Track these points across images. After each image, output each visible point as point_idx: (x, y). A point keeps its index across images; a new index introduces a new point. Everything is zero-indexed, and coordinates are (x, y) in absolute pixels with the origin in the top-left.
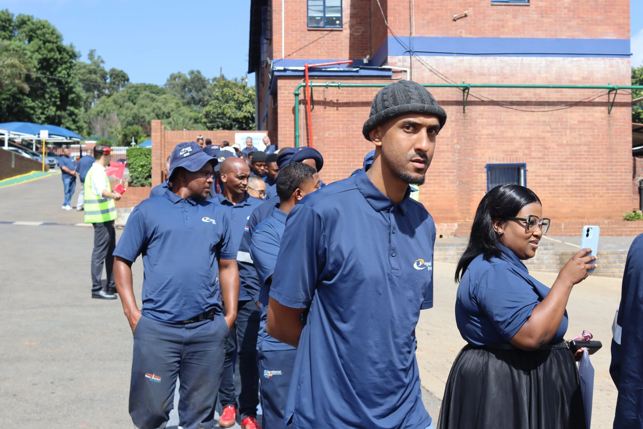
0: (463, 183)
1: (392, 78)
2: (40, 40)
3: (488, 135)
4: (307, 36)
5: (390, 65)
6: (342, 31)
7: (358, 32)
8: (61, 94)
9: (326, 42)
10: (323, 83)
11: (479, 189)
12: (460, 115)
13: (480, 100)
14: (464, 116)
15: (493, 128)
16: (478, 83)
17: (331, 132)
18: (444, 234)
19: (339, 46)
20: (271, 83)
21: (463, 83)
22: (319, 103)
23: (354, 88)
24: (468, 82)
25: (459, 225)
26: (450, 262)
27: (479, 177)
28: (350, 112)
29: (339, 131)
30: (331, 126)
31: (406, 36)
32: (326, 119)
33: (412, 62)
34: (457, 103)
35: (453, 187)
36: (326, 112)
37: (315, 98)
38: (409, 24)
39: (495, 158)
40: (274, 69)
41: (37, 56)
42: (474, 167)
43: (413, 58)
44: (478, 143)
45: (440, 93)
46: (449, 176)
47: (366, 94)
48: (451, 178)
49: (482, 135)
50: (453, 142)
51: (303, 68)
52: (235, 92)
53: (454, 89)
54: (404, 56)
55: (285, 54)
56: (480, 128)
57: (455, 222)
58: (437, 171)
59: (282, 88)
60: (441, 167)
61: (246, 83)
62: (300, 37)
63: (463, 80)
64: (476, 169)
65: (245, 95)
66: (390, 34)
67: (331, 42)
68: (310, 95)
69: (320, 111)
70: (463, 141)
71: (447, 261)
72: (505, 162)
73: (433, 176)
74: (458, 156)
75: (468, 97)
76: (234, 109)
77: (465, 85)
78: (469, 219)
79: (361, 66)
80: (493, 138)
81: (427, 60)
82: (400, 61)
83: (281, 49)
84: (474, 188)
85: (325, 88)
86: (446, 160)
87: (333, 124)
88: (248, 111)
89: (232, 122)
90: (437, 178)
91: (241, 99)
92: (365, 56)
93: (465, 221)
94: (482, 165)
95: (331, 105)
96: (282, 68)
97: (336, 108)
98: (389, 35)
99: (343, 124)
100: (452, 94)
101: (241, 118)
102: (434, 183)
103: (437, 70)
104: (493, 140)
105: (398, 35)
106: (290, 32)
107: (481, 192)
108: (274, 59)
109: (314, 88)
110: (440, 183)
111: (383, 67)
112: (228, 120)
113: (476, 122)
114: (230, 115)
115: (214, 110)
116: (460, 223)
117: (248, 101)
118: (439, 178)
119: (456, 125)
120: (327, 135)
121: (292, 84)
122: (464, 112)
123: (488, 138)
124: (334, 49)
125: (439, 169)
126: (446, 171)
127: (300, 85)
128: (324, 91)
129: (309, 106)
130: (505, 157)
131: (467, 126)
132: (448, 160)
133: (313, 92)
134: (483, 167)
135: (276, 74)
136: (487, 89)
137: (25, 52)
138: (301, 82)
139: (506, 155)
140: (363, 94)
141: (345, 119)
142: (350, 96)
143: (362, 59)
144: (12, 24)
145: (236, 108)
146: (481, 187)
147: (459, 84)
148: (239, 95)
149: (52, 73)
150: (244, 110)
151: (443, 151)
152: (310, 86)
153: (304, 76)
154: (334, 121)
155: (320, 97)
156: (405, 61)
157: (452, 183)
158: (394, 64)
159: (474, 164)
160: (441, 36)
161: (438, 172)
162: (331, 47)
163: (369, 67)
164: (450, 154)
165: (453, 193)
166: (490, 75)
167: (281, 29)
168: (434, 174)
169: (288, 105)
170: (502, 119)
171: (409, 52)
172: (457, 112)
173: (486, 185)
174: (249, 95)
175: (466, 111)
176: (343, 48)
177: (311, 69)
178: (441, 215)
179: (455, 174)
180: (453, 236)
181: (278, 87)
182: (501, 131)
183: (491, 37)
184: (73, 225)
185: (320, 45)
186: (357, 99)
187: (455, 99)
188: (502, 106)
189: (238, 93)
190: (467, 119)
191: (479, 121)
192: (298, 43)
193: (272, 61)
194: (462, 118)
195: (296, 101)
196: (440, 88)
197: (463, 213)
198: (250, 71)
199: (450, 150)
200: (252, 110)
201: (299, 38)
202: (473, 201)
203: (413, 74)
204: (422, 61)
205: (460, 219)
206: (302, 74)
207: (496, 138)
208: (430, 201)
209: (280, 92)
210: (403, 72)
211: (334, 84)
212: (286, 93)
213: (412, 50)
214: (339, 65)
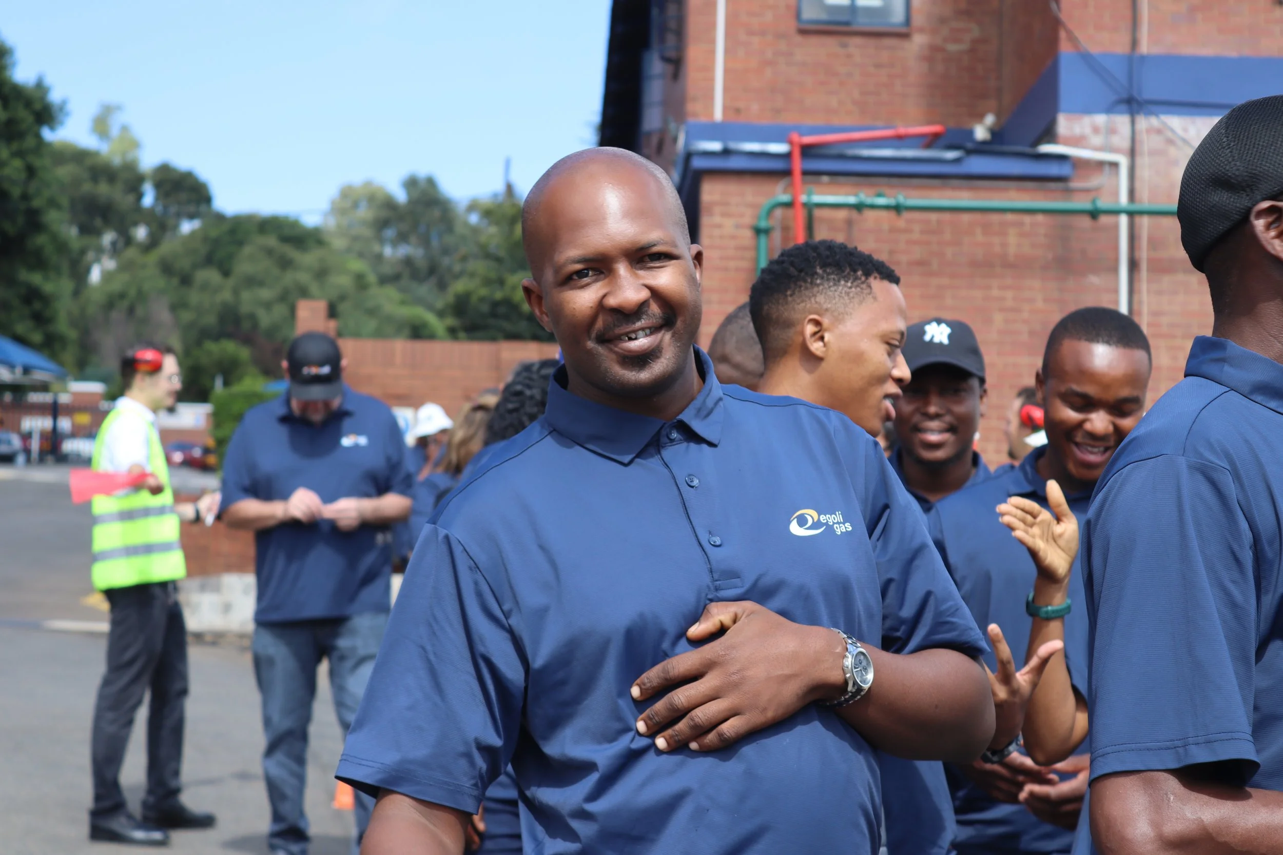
1: (1071, 186)
4: (797, 50)
5: (1065, 145)
6: (907, 36)
7: (957, 41)
9: (856, 71)
10: (847, 194)
19: (898, 82)
23: (947, 216)
31: (1119, 50)
33: (1138, 137)
38: (1128, 13)
40: (693, 149)
43: (1144, 122)
47: (983, 234)
51: (784, 148)
54: (1112, 117)
55: (725, 109)
59: (717, 210)
62: (774, 54)
66: (1068, 43)
67: (872, 69)
68: (803, 233)
79: (969, 145)
81: (1185, 130)
83: (713, 89)
85: (854, 214)
92: (980, 117)
96: (715, 146)
98: (1065, 48)
105: (1094, 49)
106: (743, 38)
108: (691, 120)
109: (817, 213)
111: (1044, 149)
115: (483, 292)
121: (750, 197)
124: (879, 94)
127: (774, 201)
128: (850, 223)
133: (816, 224)
135: (698, 163)
138: (779, 192)
140: (975, 235)
142: (934, 238)
143: (968, 127)
152: (804, 206)
153: (786, 173)
156: (1112, 131)
158: (1077, 141)
160: (1233, 54)
162: (871, 88)
163: (999, 150)
167: (713, 26)
169: (732, 264)
171: (1128, 101)
176: (912, 91)
177: (810, 151)
181: (703, 205)
184: (36, 627)
185: (836, 80)
192: (768, 69)
193: (684, 126)
195: (757, 248)
201: (769, 56)
203: (1138, 172)
204: (1169, 134)
206: (780, 165)
209: (706, 222)
210: (1107, 169)
211: (881, 201)
212: (729, 225)
213: (1139, 99)
214: (900, 140)
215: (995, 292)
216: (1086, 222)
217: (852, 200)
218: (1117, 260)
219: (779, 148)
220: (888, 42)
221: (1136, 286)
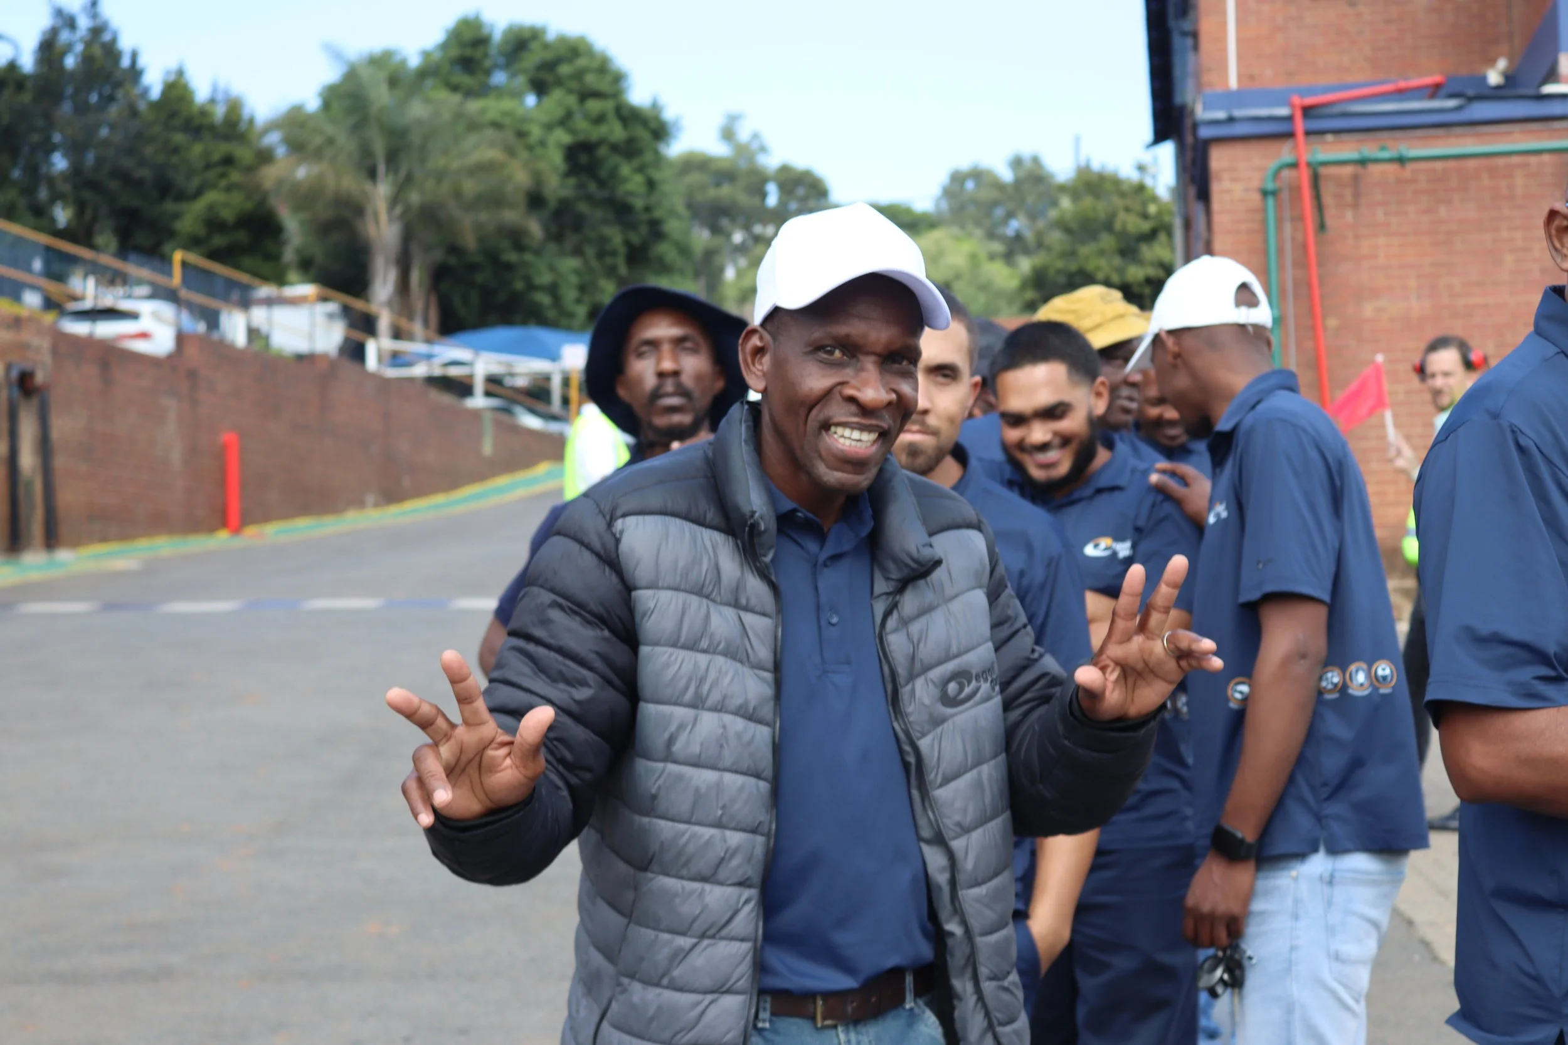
2: (570, 91)
4: (1309, 16)
8: (627, 243)
10: (1350, 152)
17: (1382, 303)
19: (1408, 36)
23: (1452, 164)
30: (1383, 283)
32: (1365, 263)
36: (1365, 243)
37: (1328, 199)
40: (1202, 120)
41: (562, 137)
51: (1286, 111)
55: (1238, 76)
59: (1225, 176)
61: (1154, 177)
62: (1284, 20)
67: (1382, 26)
68: (1311, 192)
69: (1345, 238)
79: (1471, 92)
83: (1227, 58)
85: (1359, 169)
87: (1386, 277)
92: (1492, 62)
95: (1380, 216)
96: (1221, 115)
99: (1418, 277)
101: (1140, 285)
106: (1254, 6)
108: (1208, 91)
109: (1323, 171)
111: (1550, 89)
115: (1060, 264)
120: (1368, 309)
121: (1256, 163)
124: (1391, 49)
127: (1280, 162)
128: (1356, 178)
129: (1311, 225)
133: (1323, 184)
135: (1204, 132)
137: (526, 127)
138: (1285, 153)
143: (1481, 73)
144: (493, 50)
145: (1119, 253)
149: (602, 183)
152: (1309, 165)
153: (1290, 135)
154: (1391, 267)
155: (1342, 196)
163: (1508, 94)
176: (1422, 43)
177: (1312, 112)
181: (1212, 173)
189: (1127, 210)
192: (1280, 35)
193: (1200, 97)
195: (1265, 210)
198: (1159, 138)
201: (1280, 21)
206: (1284, 128)
209: (1217, 189)
211: (1385, 155)
212: (1238, 189)
214: (1401, 93)
215: (1505, 234)
217: (1355, 155)
219: (1284, 111)
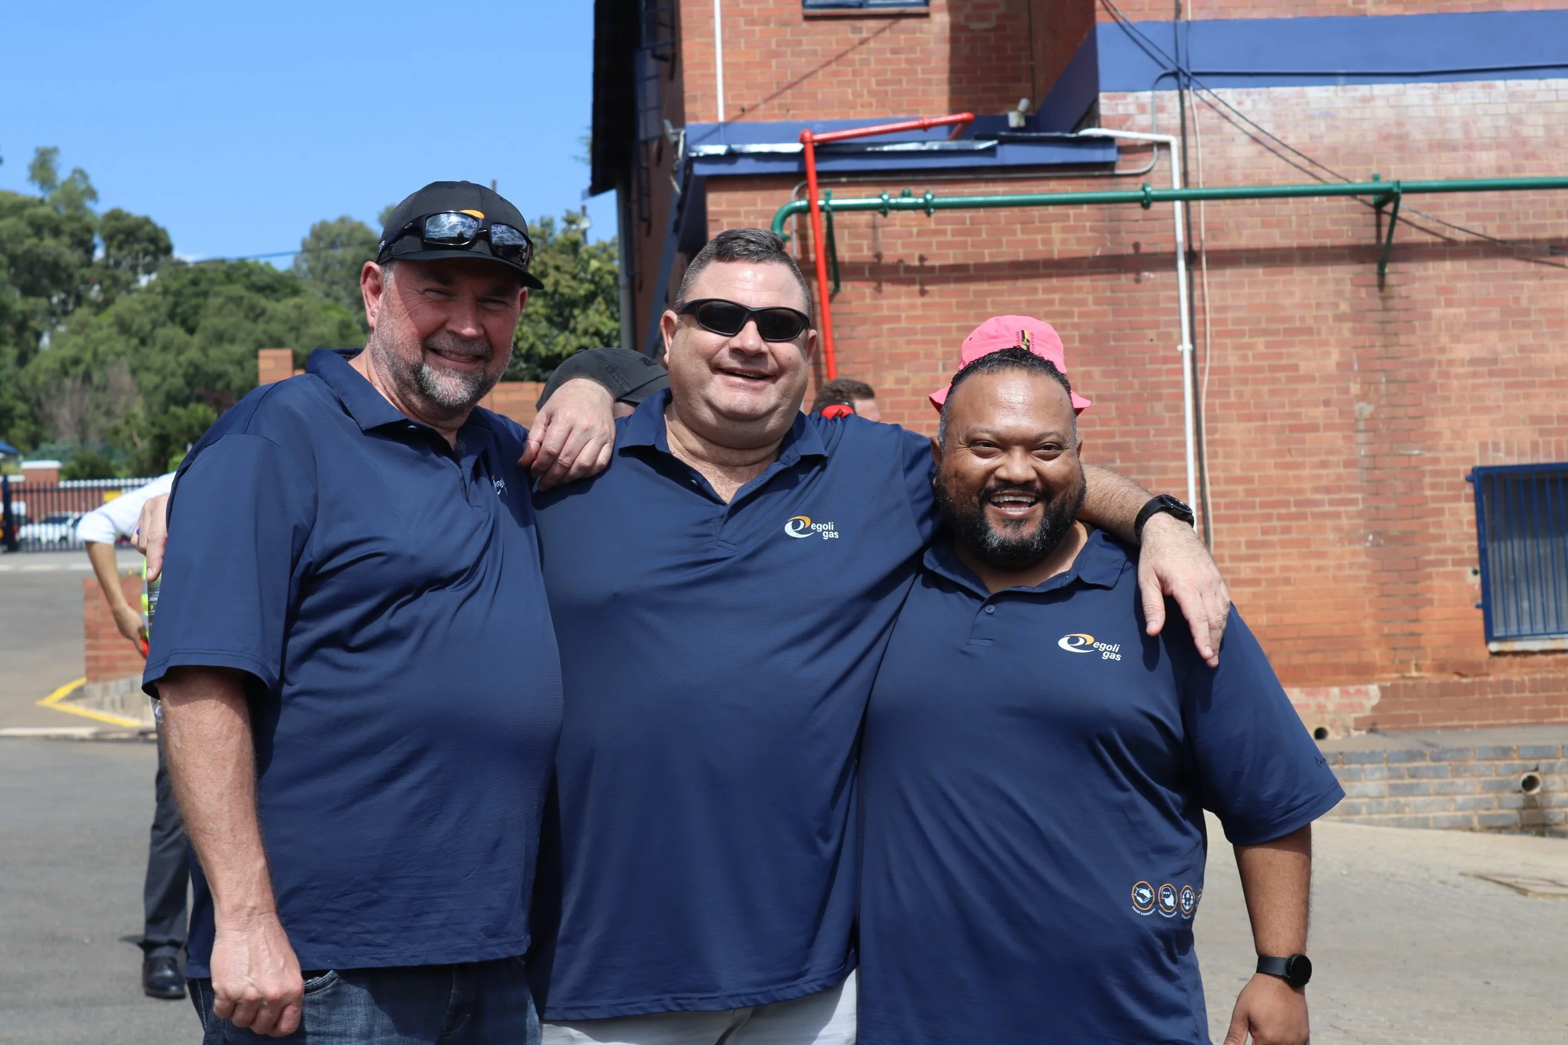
0: (1391, 540)
1: (1118, 172)
3: (1473, 362)
4: (804, 39)
5: (1109, 127)
6: (926, 15)
7: (984, 18)
9: (872, 58)
10: (868, 197)
11: (1450, 557)
12: (1368, 296)
13: (1439, 240)
14: (1384, 299)
15: (1493, 336)
16: (1429, 178)
17: (904, 373)
18: (1332, 726)
19: (919, 68)
20: (680, 207)
21: (1376, 178)
22: (856, 271)
23: (982, 213)
24: (1393, 177)
25: (1383, 690)
26: (1369, 823)
27: (1446, 518)
28: (971, 297)
29: (936, 370)
30: (905, 349)
31: (1162, 18)
32: (885, 327)
33: (1188, 113)
34: (1355, 254)
35: (1354, 553)
36: (885, 302)
37: (844, 253)
39: (1503, 445)
40: (694, 155)
42: (1427, 480)
43: (1192, 98)
44: (1439, 393)
45: (1294, 218)
46: (1337, 516)
47: (1023, 232)
48: (1344, 522)
49: (1451, 363)
50: (1346, 391)
51: (796, 147)
52: (544, 264)
53: (1344, 201)
54: (1157, 93)
55: (726, 106)
56: (1444, 339)
57: (1370, 682)
58: (1292, 499)
60: (1308, 485)
61: (584, 233)
62: (779, 44)
63: (1374, 169)
64: (1434, 486)
65: (582, 275)
66: (1105, 13)
67: (889, 55)
68: (823, 242)
69: (862, 297)
70: (1383, 387)
71: (1356, 818)
72: (1542, 459)
73: (1280, 517)
74: (1368, 443)
75: (1396, 230)
76: (544, 324)
77: (1382, 185)
78: (1418, 668)
79: (1003, 133)
80: (1491, 374)
81: (1240, 103)
82: (1142, 108)
83: (714, 87)
84: (1431, 557)
85: (880, 216)
86: (1323, 457)
87: (909, 343)
88: (592, 330)
89: (539, 371)
90: (1294, 524)
91: (566, 291)
92: (1016, 102)
93: (1404, 677)
94: (1456, 472)
95: (902, 275)
96: (721, 149)
97: (917, 287)
98: (1102, 18)
99: (945, 343)
100: (1335, 222)
102: (1284, 544)
103: (1278, 137)
104: (1495, 380)
105: (1133, 18)
106: (743, 27)
107: (1456, 569)
108: (689, 123)
109: (837, 217)
110: (1306, 542)
111: (1086, 132)
112: (523, 365)
113: (1427, 316)
114: (532, 346)
116: (1388, 684)
117: (590, 298)
118: (1302, 523)
119: (1355, 332)
121: (759, 207)
122: (1382, 285)
123: (1475, 375)
124: (899, 82)
125: (1300, 491)
126: (1326, 497)
127: (787, 207)
128: (874, 227)
130: (1540, 440)
131: (1396, 335)
132: (1331, 458)
133: (837, 233)
134: (1462, 478)
135: (700, 170)
136: (1462, 196)
138: (793, 197)
139: (1542, 432)
140: (1014, 232)
141: (954, 325)
142: (969, 239)
143: (1001, 114)
145: (549, 320)
146: (1457, 551)
147: (1359, 182)
148: (558, 276)
150: (580, 328)
151: (1314, 428)
152: (822, 209)
153: (800, 176)
154: (914, 332)
155: (859, 248)
156: (1160, 109)
157: (1351, 542)
158: (1122, 122)
159: (1428, 468)
160: (1290, 16)
161: (1298, 504)
162: (889, 76)
163: (1034, 134)
164: (1336, 438)
165: (1356, 578)
166: (1470, 147)
167: (712, 16)
168: (1283, 511)
170: (1524, 303)
171: (1175, 75)
172: (1356, 285)
173: (1475, 543)
174: (593, 274)
175: (1391, 279)
176: (935, 77)
177: (824, 150)
178: (1316, 658)
179: (1361, 506)
180: (1364, 733)
181: (710, 217)
182: (1522, 349)
183: (1470, 10)
185: (850, 69)
186: (994, 250)
187: (1346, 237)
188: (1519, 258)
189: (557, 268)
190: (1393, 310)
191: (1437, 312)
192: (774, 62)
193: (683, 132)
194: (1377, 303)
196: (1291, 200)
197: (1395, 649)
198: (597, 188)
199: (1337, 420)
200: (608, 326)
201: (774, 46)
202: (1430, 602)
203: (1191, 153)
204: (1222, 108)
205: (1384, 669)
206: (792, 167)
207: (1505, 373)
208: (1270, 609)
210: (1155, 149)
211: (908, 200)
213: (1186, 70)
214: (922, 131)
215: (1041, 296)
216: (1137, 211)
217: (875, 201)
218: (1174, 254)
219: (791, 148)
220: (904, 23)
221: (1197, 280)
